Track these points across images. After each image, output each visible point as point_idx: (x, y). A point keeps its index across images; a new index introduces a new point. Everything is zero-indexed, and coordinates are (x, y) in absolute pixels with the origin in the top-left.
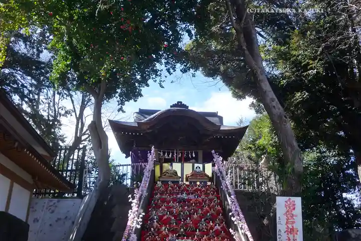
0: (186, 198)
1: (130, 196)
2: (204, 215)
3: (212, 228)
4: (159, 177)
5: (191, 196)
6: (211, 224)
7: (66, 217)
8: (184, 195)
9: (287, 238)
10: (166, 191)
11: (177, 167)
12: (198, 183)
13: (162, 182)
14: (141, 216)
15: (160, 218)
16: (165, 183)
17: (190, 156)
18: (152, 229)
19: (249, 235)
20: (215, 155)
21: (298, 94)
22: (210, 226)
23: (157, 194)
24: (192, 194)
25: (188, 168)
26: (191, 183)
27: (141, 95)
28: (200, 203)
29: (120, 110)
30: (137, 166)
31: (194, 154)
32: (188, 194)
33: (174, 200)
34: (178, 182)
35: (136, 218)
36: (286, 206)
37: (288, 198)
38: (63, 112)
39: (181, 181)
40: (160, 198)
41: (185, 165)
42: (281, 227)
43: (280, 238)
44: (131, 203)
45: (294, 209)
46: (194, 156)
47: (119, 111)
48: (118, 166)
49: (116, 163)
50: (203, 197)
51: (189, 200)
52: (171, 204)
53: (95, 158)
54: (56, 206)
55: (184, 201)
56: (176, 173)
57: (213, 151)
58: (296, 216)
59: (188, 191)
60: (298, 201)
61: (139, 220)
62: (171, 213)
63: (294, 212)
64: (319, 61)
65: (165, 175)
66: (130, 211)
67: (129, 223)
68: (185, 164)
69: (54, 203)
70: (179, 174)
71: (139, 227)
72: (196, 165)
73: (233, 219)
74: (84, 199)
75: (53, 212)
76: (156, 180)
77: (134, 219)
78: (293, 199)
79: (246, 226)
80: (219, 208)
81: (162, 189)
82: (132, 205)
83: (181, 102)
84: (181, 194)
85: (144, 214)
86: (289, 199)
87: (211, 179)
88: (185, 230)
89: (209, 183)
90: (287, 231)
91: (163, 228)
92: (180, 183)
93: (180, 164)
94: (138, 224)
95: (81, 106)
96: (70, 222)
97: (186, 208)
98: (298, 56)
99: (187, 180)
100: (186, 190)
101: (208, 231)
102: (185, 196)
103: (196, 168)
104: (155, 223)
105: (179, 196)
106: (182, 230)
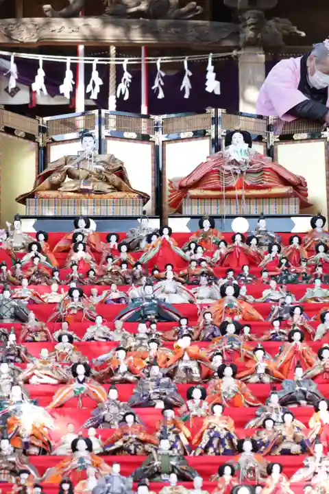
5: (204, 292)
8: (169, 284)
17: (186, 84)
31: (211, 75)
32: (189, 281)
51: (191, 313)
52: (98, 330)
55: (163, 316)
56: (121, 172)
59: (185, 263)
97: (184, 342)
105: (135, 292)
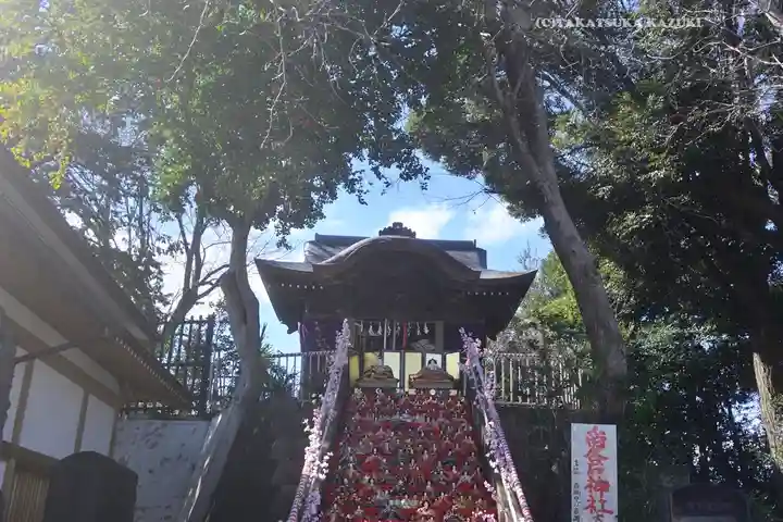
0: (409, 421)
1: (306, 421)
2: (441, 455)
3: (456, 480)
4: (358, 380)
5: (419, 418)
6: (454, 471)
7: (180, 456)
8: (406, 415)
9: (589, 498)
10: (372, 407)
11: (392, 359)
12: (433, 392)
13: (364, 390)
14: (326, 458)
15: (360, 460)
16: (369, 391)
17: (418, 332)
18: (346, 480)
19: (520, 493)
20: (465, 338)
21: (631, 216)
22: (451, 477)
23: (353, 414)
24: (421, 413)
25: (414, 363)
26: (418, 390)
27: (322, 216)
28: (436, 432)
29: (282, 243)
30: (315, 358)
31: (426, 328)
32: (413, 414)
33: (387, 426)
34: (394, 389)
35: (318, 462)
36: (588, 440)
37: (592, 426)
38: (165, 246)
39: (401, 388)
40: (360, 421)
41: (409, 355)
42: (580, 478)
43: (577, 498)
44: (309, 433)
45: (603, 446)
46: (427, 331)
47: (279, 245)
48: (278, 356)
49: (273, 351)
50: (441, 420)
52: (380, 433)
53: (232, 339)
54: (160, 435)
57: (462, 331)
58: (606, 458)
59: (413, 407)
60: (610, 431)
61: (322, 465)
62: (381, 451)
63: (603, 453)
64: (667, 154)
65: (369, 376)
66: (307, 448)
67: (305, 471)
68: (407, 354)
69: (157, 429)
70: (396, 375)
71: (322, 477)
72: (429, 357)
73: (493, 464)
74: (213, 420)
75: (154, 446)
76: (352, 385)
77: (314, 464)
78: (601, 427)
79: (514, 476)
80: (470, 441)
81: (363, 403)
82: (310, 437)
83: (401, 224)
84: (400, 415)
85: (331, 454)
86: (595, 429)
87: (458, 384)
88: (406, 483)
89: (453, 393)
90: (590, 486)
91: (367, 478)
92: (398, 391)
93: (398, 354)
94: (322, 473)
95: (197, 225)
96: (188, 465)
97: (408, 440)
98: (630, 143)
99: (411, 387)
100: (408, 405)
101: (449, 484)
102: (406, 418)
103: (430, 362)
104: (352, 470)
105: (395, 418)
106: (401, 482)
